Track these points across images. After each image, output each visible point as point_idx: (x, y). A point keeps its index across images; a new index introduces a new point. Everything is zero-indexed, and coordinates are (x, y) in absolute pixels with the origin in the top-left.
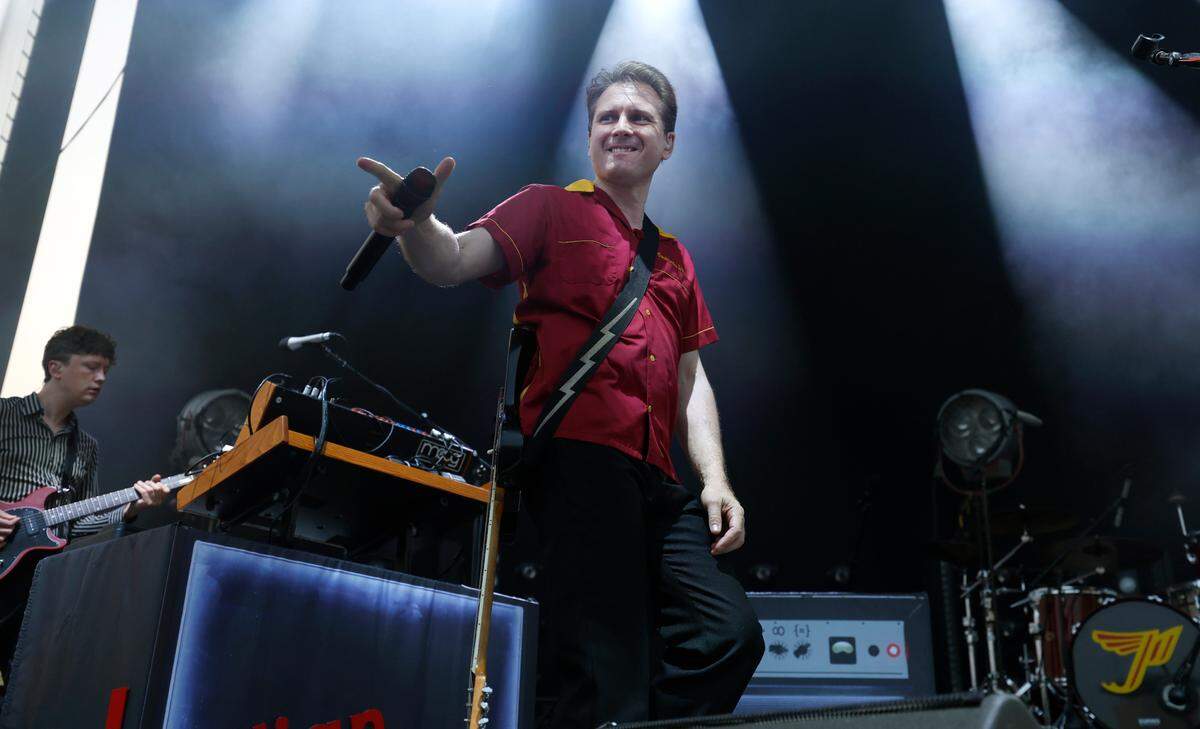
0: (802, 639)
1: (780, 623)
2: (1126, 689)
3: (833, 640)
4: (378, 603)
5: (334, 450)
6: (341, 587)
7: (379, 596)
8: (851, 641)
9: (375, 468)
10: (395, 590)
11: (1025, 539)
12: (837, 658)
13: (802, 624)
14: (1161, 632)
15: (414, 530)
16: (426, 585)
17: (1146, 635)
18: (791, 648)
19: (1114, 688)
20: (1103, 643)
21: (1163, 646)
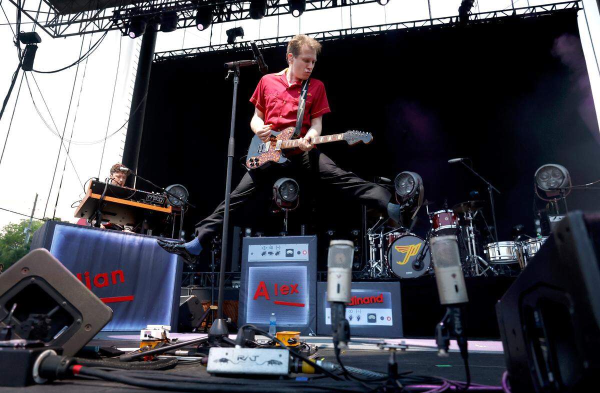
0: (278, 250)
1: (272, 245)
2: (403, 263)
3: (287, 250)
4: (122, 241)
5: (108, 198)
6: (108, 237)
7: (123, 239)
8: (292, 250)
9: (125, 203)
10: (129, 238)
11: (381, 218)
12: (288, 255)
13: (278, 245)
14: (415, 245)
15: (146, 221)
16: (140, 236)
17: (411, 246)
18: (275, 253)
19: (400, 263)
20: (398, 249)
21: (415, 250)
